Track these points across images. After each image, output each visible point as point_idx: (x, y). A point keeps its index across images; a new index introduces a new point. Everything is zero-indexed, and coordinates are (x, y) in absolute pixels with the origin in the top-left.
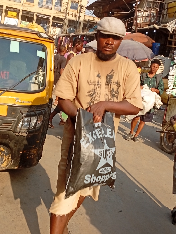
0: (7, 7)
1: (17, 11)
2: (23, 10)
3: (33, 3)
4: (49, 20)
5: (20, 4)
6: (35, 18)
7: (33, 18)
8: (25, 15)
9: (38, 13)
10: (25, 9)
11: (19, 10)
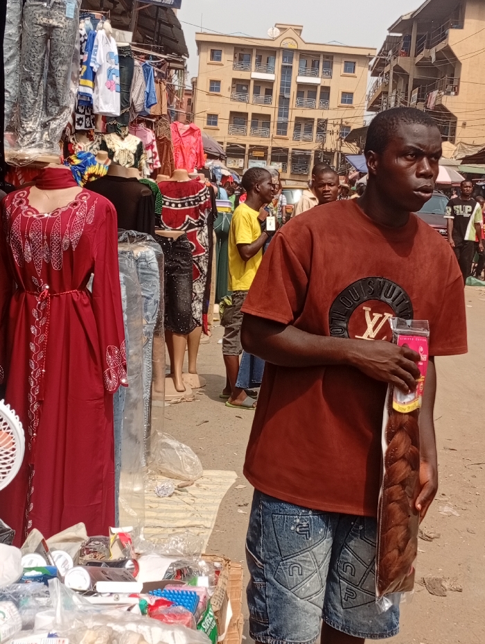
0: (251, 146)
1: (265, 149)
3: (286, 135)
4: (310, 156)
5: (268, 139)
6: (290, 157)
7: (287, 157)
8: (277, 154)
9: (293, 149)
10: (276, 146)
11: (267, 148)
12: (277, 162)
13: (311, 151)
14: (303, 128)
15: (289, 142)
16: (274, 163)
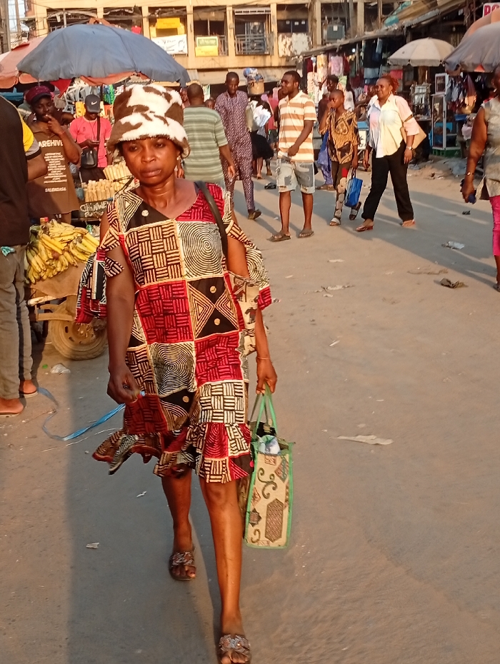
0: (152, 9)
1: (180, 13)
2: (195, 8)
4: (267, 17)
6: (230, 22)
12: (205, 34)
13: (269, 6)
16: (201, 39)
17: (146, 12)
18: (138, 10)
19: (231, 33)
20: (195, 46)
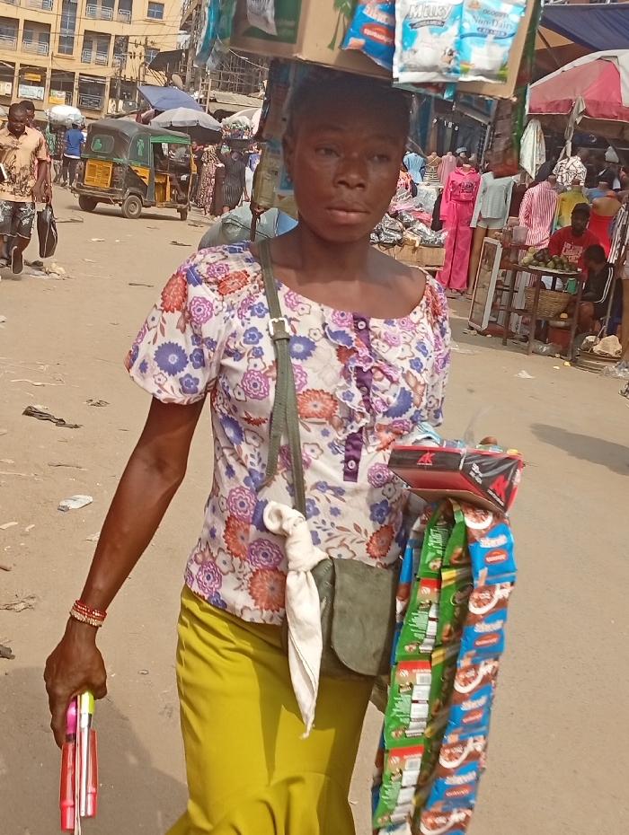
0: (21, 65)
1: (42, 71)
2: (53, 71)
3: (72, 53)
4: (104, 86)
5: (47, 58)
7: (72, 84)
8: (57, 79)
9: (81, 74)
10: (55, 67)
11: (45, 70)
12: (59, 90)
13: (105, 78)
14: (95, 46)
15: (75, 63)
16: (56, 92)
17: (18, 68)
18: (13, 64)
19: (76, 92)
20: (50, 95)
